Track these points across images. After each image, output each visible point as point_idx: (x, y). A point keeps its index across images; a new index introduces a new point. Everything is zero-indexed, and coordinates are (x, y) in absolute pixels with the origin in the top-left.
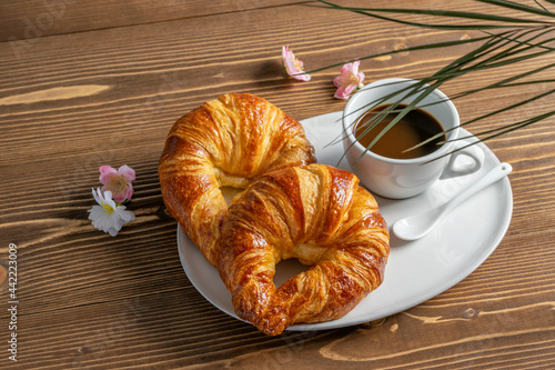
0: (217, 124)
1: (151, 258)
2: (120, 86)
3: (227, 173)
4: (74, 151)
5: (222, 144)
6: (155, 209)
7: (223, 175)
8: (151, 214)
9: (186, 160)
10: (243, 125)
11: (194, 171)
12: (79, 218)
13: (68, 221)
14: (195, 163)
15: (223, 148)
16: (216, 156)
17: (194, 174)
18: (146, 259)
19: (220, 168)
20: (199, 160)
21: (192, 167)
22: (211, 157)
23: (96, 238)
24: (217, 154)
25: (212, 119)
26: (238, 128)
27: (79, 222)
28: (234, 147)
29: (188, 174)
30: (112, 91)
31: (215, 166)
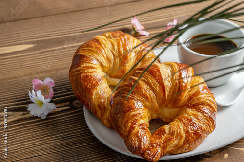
0: (103, 46)
1: (68, 129)
2: (40, 44)
3: (111, 76)
4: (16, 78)
5: (107, 57)
6: (67, 103)
7: (108, 77)
8: (66, 106)
9: (87, 66)
10: (118, 46)
11: (92, 72)
12: (21, 111)
13: (15, 113)
14: (92, 67)
15: (108, 60)
16: (104, 64)
17: (92, 74)
18: (65, 130)
19: (106, 73)
20: (95, 66)
21: (90, 70)
22: (101, 64)
23: (33, 121)
24: (105, 63)
25: (100, 44)
26: (116, 47)
27: (22, 113)
28: (114, 59)
29: (88, 74)
30: (35, 47)
31: (104, 71)
